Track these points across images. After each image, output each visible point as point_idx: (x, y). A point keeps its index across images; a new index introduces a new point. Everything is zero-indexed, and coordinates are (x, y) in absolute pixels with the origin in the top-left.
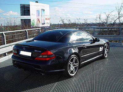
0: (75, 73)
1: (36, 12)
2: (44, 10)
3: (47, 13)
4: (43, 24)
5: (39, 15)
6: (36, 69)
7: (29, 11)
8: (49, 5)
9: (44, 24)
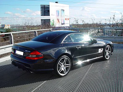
0: (67, 73)
1: (56, 13)
2: (64, 10)
3: (67, 13)
4: (62, 24)
5: (58, 15)
6: (27, 67)
7: (49, 11)
8: (68, 5)
9: (64, 24)
